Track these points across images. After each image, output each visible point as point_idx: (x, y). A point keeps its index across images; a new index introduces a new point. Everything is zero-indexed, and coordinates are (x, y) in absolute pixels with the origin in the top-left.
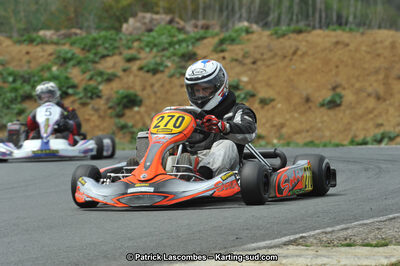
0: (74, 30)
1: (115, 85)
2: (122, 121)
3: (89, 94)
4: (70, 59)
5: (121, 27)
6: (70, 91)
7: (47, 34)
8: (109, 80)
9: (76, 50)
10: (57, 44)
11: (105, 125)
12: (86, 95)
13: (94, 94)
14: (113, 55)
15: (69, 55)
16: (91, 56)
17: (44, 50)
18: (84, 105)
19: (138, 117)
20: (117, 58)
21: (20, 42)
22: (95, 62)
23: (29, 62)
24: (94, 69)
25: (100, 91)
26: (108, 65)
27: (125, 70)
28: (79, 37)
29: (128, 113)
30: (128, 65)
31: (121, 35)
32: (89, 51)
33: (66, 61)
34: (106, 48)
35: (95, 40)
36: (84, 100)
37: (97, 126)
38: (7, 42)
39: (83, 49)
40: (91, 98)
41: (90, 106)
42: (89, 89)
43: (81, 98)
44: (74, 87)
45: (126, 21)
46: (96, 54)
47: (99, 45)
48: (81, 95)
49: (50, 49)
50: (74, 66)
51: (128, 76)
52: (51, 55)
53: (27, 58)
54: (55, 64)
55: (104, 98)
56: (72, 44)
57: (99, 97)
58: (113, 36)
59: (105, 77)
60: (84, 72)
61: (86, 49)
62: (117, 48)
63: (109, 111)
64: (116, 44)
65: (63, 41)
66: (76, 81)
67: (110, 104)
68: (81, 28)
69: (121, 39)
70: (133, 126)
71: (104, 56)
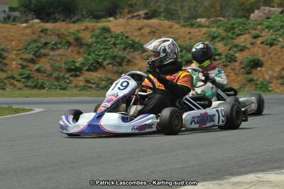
0: (219, 18)
1: (245, 53)
2: (250, 77)
3: (229, 59)
4: (217, 37)
5: (250, 15)
6: (217, 57)
7: (202, 20)
8: (242, 50)
9: (221, 31)
10: (208, 27)
11: (239, 79)
12: (226, 60)
13: (232, 59)
14: (245, 34)
15: (216, 34)
16: (230, 35)
17: (200, 31)
18: (226, 66)
19: (260, 74)
20: (246, 36)
21: (185, 26)
22: (232, 39)
23: (190, 39)
24: (232, 43)
25: (236, 58)
26: (241, 40)
27: (252, 44)
28: (222, 22)
29: (254, 71)
30: (254, 40)
31: (249, 21)
32: (229, 31)
33: (214, 38)
34: (240, 30)
35: (233, 24)
36: (225, 63)
37: (234, 80)
38: (177, 26)
39: (225, 30)
40: (230, 62)
41: (229, 67)
42: (229, 56)
43: (223, 62)
44: (219, 55)
45: (253, 12)
46: (233, 34)
47: (235, 28)
48: (224, 60)
49: (204, 30)
50: (219, 41)
51: (254, 48)
52: (204, 34)
53: (189, 36)
54: (208, 40)
55: (239, 61)
56: (218, 27)
57: (235, 61)
58: (245, 22)
59: (239, 48)
60: (226, 45)
62: (247, 29)
63: (242, 70)
64: (247, 27)
65: (212, 25)
66: (220, 51)
67: (242, 66)
68: (224, 17)
69: (249, 23)
70: (257, 80)
71: (239, 35)
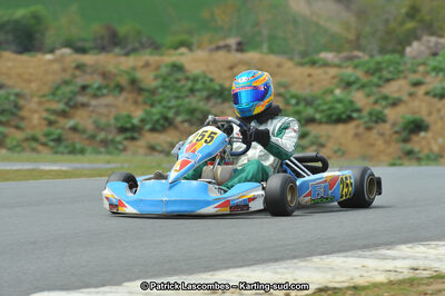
0: (355, 53)
1: (401, 109)
2: (408, 147)
3: (374, 118)
4: (353, 83)
5: (404, 50)
6: (355, 115)
7: (329, 56)
8: (395, 104)
9: (359, 73)
10: (339, 66)
11: (391, 150)
12: (370, 119)
13: (379, 119)
14: (399, 78)
15: (353, 78)
16: (375, 79)
17: (326, 73)
18: (369, 129)
19: (424, 143)
20: (402, 82)
21: (302, 64)
22: (379, 86)
23: (311, 85)
24: (379, 93)
25: (385, 116)
26: (392, 89)
27: (410, 95)
28: (361, 60)
29: (415, 138)
30: (413, 90)
31: (405, 59)
32: (373, 74)
33: (349, 84)
34: (391, 72)
35: (379, 63)
36: (369, 124)
37: (383, 151)
38: (289, 64)
39: (367, 73)
40: (376, 122)
41: (375, 131)
42: (374, 113)
43: (366, 123)
44: (359, 111)
45: (409, 44)
46: (380, 78)
47: (383, 69)
48: (366, 119)
49: (333, 71)
50: (358, 89)
51: (414, 100)
52: (334, 78)
53: (308, 80)
55: (390, 122)
56: (356, 67)
57: (384, 121)
58: (398, 60)
59: (390, 101)
60: (368, 96)
61: (370, 72)
62: (400, 72)
63: (395, 136)
64: (401, 68)
65: (345, 64)
66: (359, 105)
67: (396, 129)
68: (363, 51)
69: (405, 63)
70: (419, 152)
71: (388, 80)
